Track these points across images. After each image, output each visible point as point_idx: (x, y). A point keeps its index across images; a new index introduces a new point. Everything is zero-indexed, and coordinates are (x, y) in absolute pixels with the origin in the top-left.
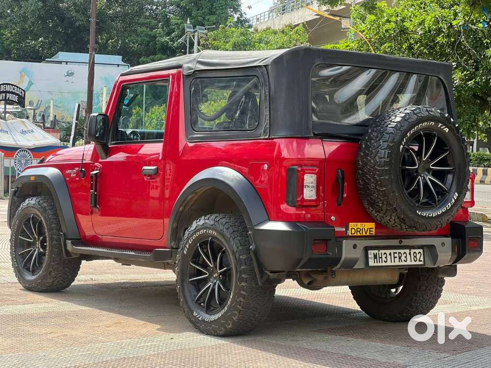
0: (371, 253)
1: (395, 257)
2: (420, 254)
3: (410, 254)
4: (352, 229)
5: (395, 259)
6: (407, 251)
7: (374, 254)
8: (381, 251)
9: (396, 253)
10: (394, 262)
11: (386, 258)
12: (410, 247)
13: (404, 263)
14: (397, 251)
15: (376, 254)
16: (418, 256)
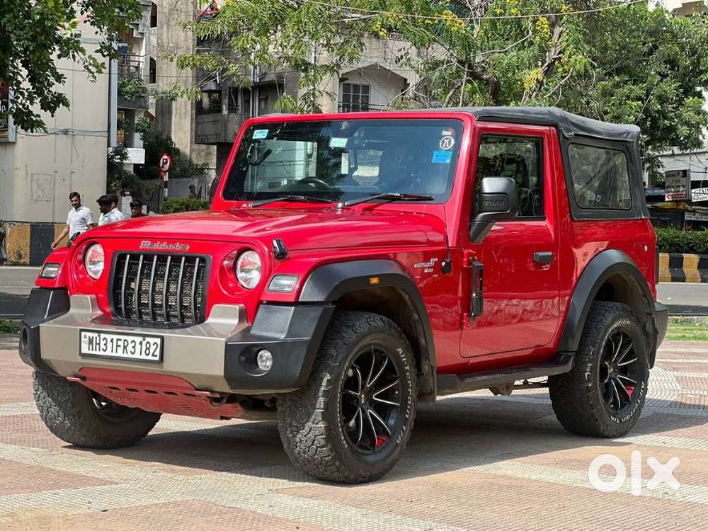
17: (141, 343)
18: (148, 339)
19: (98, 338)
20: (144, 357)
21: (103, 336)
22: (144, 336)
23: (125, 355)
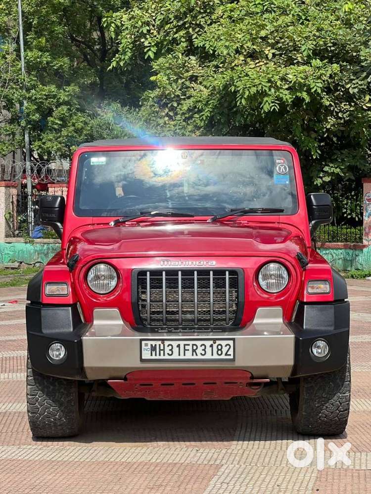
17: (211, 346)
18: (218, 342)
19: (162, 346)
20: (216, 356)
21: (167, 343)
22: (215, 340)
23: (195, 357)
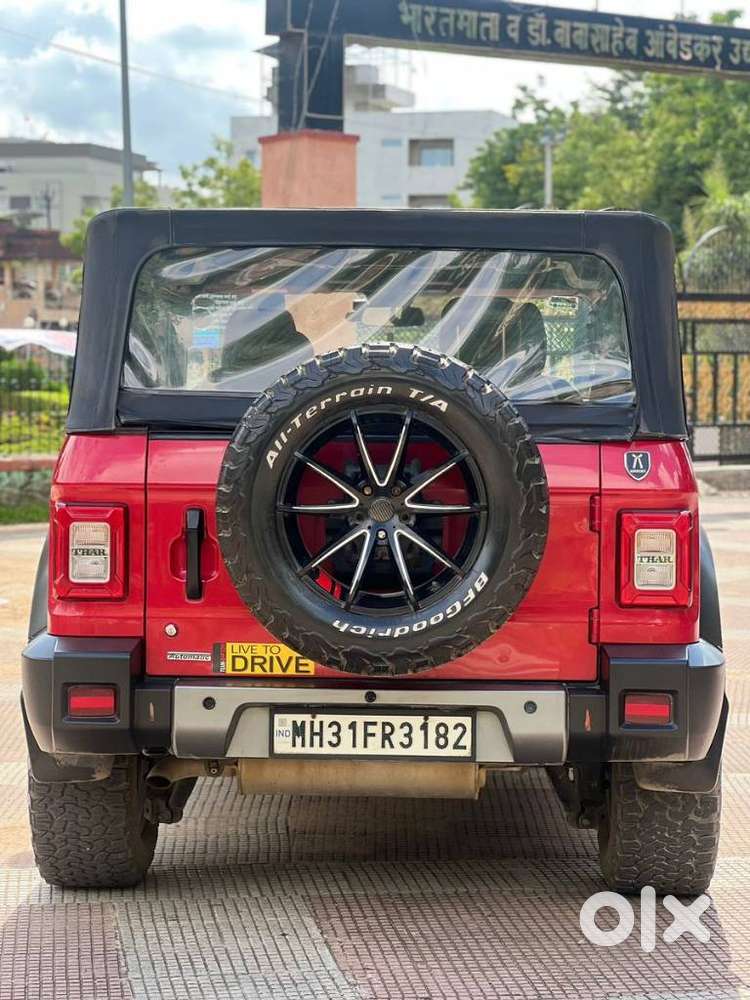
0: (282, 723)
1: (367, 735)
2: (460, 729)
3: (424, 727)
4: (234, 658)
5: (370, 739)
6: (416, 721)
7: (294, 723)
8: (320, 717)
9: (375, 724)
10: (365, 746)
11: (337, 734)
12: (427, 711)
13: (399, 751)
14: (380, 719)
15: (303, 723)
16: (453, 736)
